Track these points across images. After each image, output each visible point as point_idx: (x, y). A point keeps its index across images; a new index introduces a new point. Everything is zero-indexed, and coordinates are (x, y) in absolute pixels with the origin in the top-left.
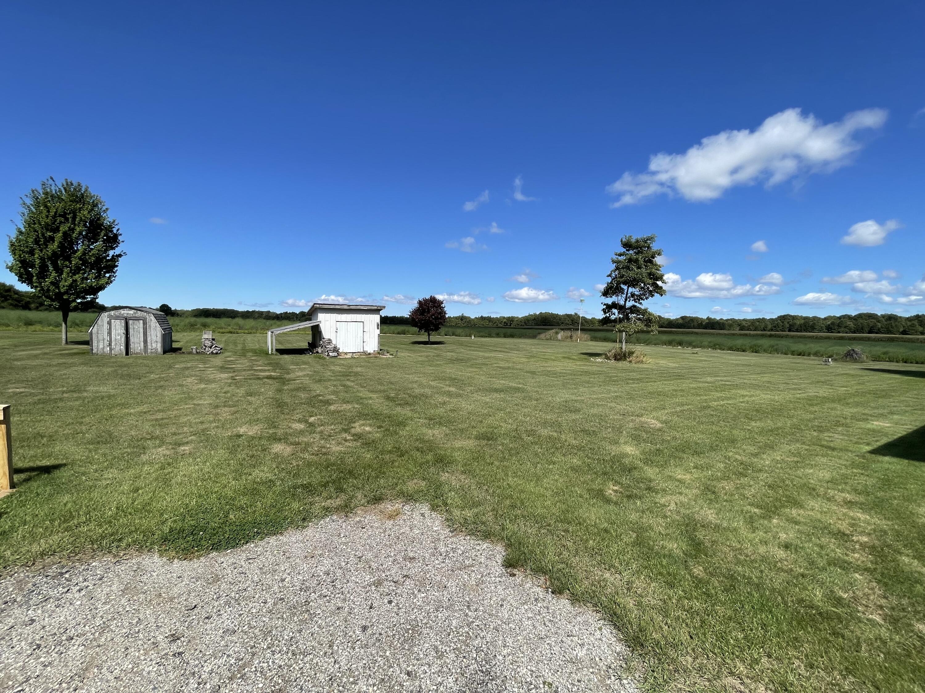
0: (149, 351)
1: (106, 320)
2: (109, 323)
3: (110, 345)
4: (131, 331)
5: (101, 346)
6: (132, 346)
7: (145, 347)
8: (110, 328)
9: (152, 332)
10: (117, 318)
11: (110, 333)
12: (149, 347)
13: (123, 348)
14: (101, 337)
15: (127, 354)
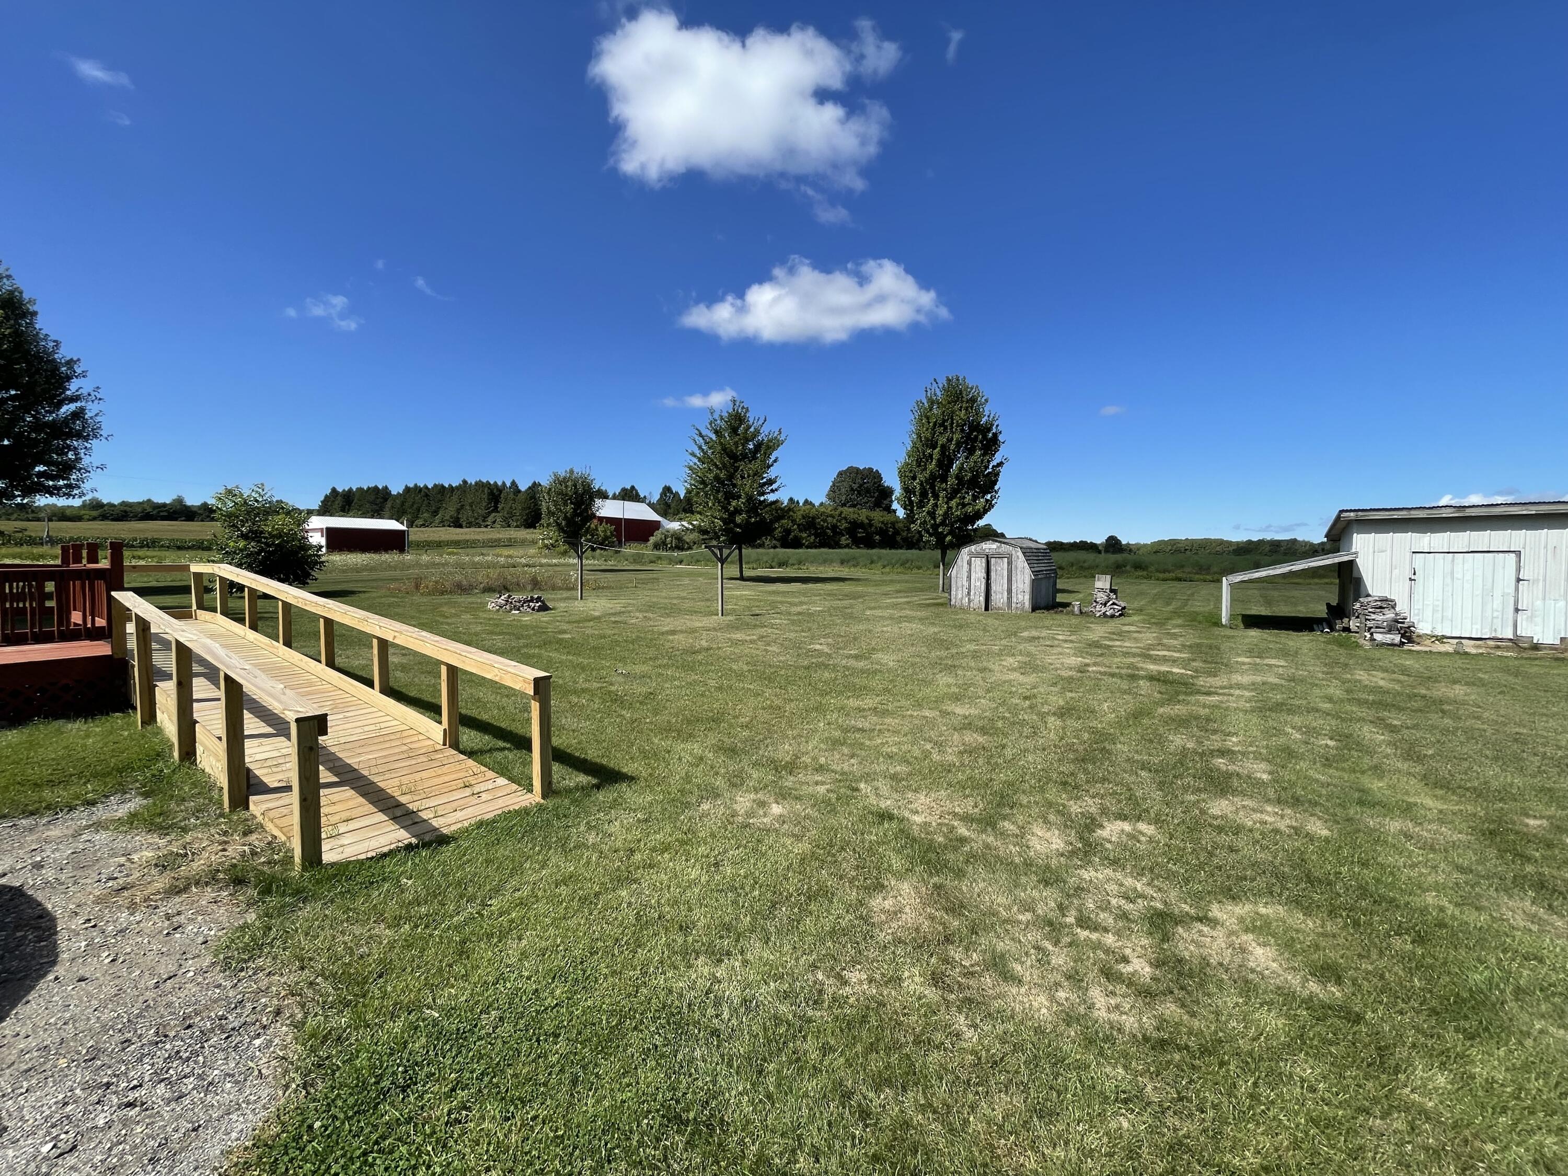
0: (1013, 605)
1: (966, 558)
2: (969, 563)
3: (969, 593)
4: (993, 574)
5: (960, 596)
6: (993, 597)
7: (1008, 598)
8: (970, 570)
9: (1019, 577)
10: (977, 555)
11: (969, 577)
12: (1014, 600)
13: (982, 599)
14: (960, 584)
15: (987, 609)
